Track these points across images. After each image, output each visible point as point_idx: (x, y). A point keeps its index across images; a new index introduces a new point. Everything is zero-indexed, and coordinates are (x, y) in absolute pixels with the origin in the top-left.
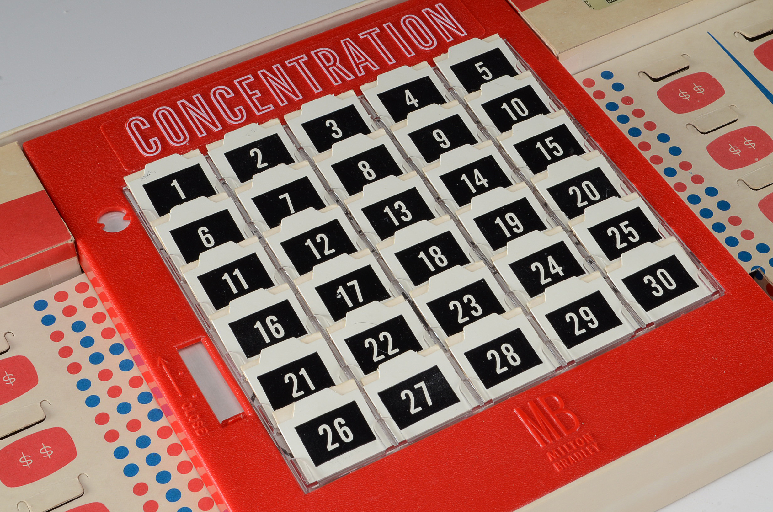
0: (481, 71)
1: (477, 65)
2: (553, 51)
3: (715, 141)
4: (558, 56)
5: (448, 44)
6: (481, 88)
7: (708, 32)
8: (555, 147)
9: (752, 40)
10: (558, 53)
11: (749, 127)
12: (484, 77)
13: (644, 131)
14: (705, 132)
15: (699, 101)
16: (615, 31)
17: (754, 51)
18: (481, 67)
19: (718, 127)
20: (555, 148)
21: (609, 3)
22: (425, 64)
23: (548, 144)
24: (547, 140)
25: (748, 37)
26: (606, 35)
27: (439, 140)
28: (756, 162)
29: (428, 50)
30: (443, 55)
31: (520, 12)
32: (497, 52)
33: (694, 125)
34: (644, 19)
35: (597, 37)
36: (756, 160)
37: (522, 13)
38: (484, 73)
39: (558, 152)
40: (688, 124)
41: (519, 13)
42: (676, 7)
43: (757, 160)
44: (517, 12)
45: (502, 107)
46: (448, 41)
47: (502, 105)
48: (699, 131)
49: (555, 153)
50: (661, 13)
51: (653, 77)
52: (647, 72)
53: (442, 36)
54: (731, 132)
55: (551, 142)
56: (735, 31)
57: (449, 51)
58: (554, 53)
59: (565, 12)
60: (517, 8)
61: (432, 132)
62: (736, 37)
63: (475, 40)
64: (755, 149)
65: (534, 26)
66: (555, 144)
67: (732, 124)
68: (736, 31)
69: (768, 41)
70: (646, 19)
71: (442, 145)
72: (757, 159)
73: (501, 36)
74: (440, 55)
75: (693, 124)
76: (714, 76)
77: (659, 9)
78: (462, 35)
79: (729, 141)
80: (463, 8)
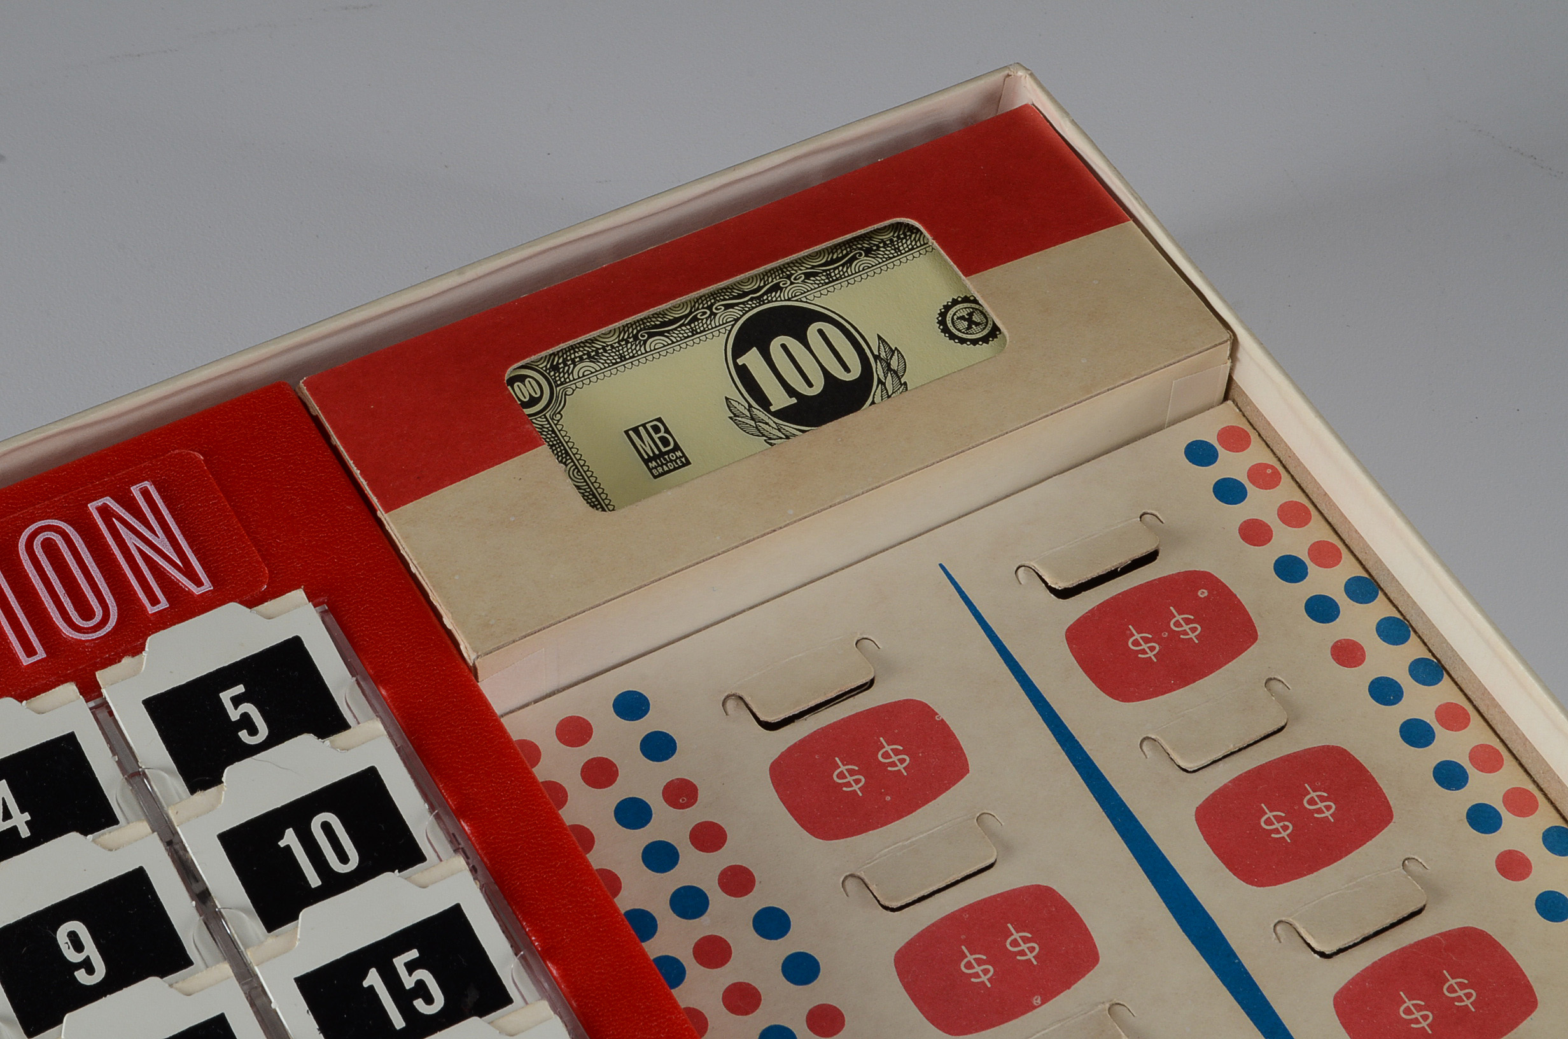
0: (234, 715)
1: (226, 697)
2: (462, 647)
3: (920, 935)
4: (474, 664)
5: (150, 621)
6: (224, 779)
7: (941, 565)
8: (420, 984)
9: (1064, 594)
10: (473, 656)
11: (1028, 888)
12: (243, 735)
13: (717, 898)
14: (895, 905)
15: (888, 798)
16: (653, 582)
17: (1068, 630)
18: (237, 701)
19: (935, 888)
20: (421, 989)
21: (655, 477)
22: (69, 691)
23: (402, 972)
24: (399, 962)
25: (1053, 586)
26: (624, 594)
27: (72, 956)
28: (1036, 1007)
29: (88, 641)
30: (127, 661)
31: (381, 513)
32: (293, 650)
33: (867, 880)
34: (743, 544)
35: (597, 603)
36: (1035, 1002)
37: (386, 515)
38: (246, 722)
39: (429, 1000)
40: (852, 876)
41: (379, 514)
42: (839, 503)
43: (1039, 1001)
44: (373, 511)
45: (282, 844)
46: (151, 610)
47: (282, 837)
48: (878, 901)
49: (419, 1004)
50: (795, 522)
51: (762, 718)
52: (748, 699)
53: (136, 593)
54: (971, 906)
55: (411, 967)
56: (1019, 564)
57: (146, 649)
58: (465, 655)
59: (512, 519)
60: (375, 500)
61: (55, 931)
62: (1021, 584)
63: (233, 609)
64: (1035, 963)
65: (415, 562)
66: (424, 975)
67: (979, 875)
68: (1023, 563)
69: (1112, 598)
70: (749, 542)
71: (81, 976)
72: (1037, 1000)
73: (311, 597)
74: (120, 661)
75: (862, 875)
76: (944, 713)
77: (791, 512)
78: (197, 591)
79: (963, 937)
80: (214, 498)
